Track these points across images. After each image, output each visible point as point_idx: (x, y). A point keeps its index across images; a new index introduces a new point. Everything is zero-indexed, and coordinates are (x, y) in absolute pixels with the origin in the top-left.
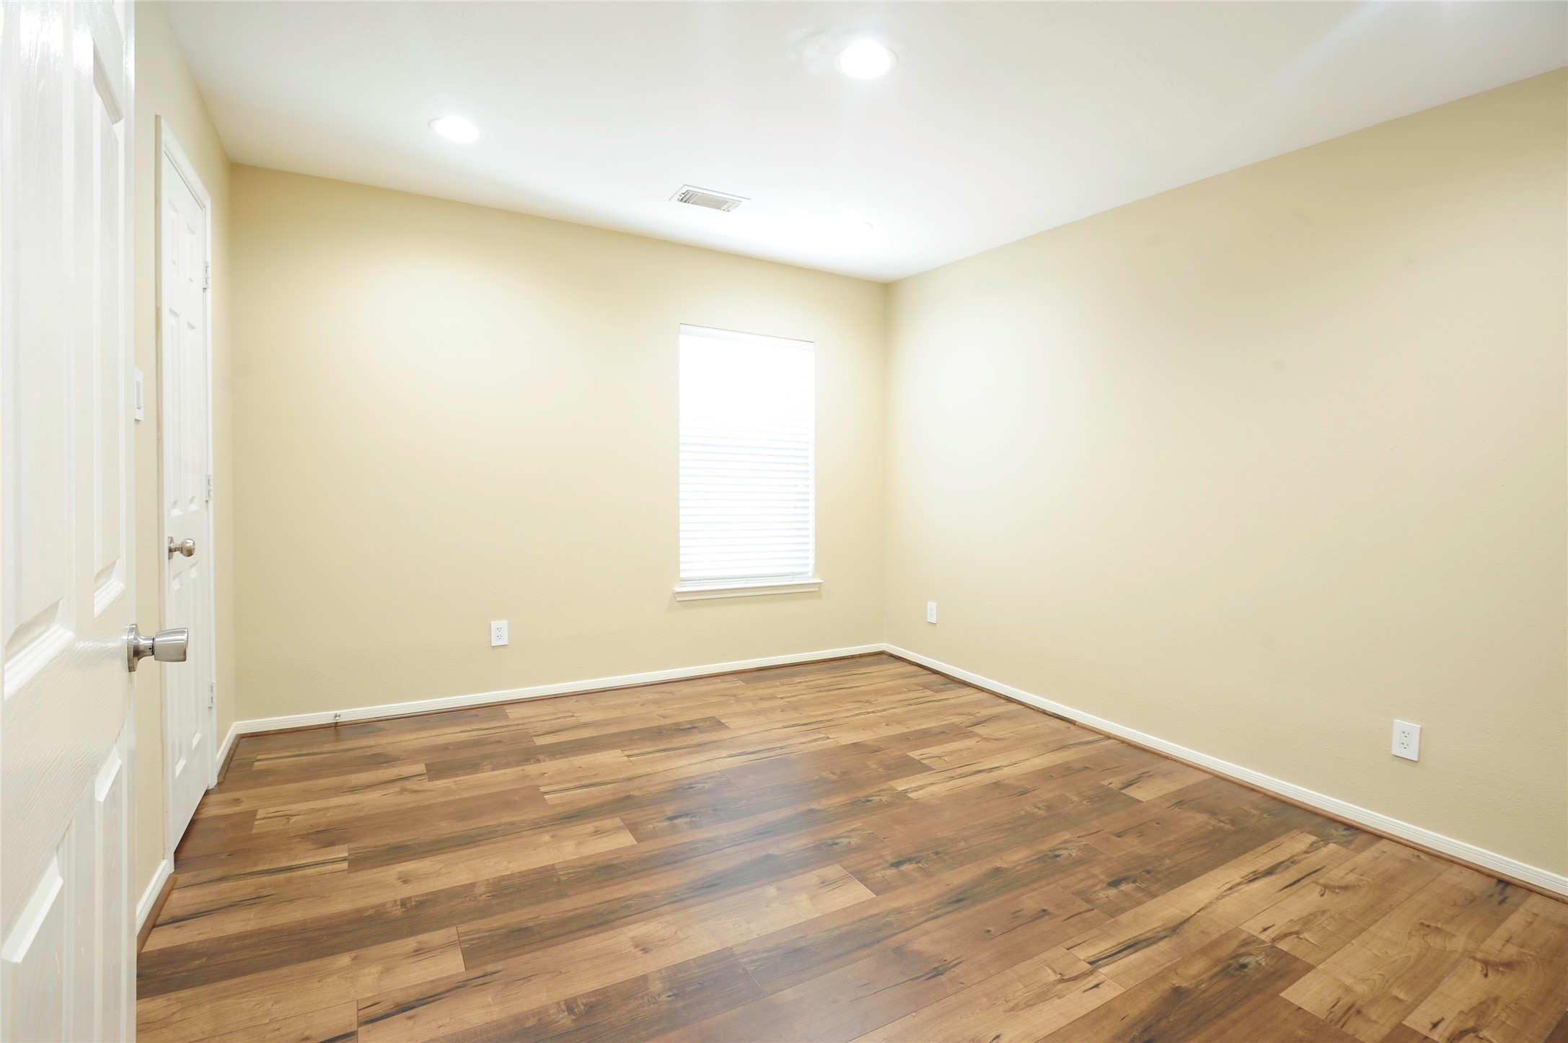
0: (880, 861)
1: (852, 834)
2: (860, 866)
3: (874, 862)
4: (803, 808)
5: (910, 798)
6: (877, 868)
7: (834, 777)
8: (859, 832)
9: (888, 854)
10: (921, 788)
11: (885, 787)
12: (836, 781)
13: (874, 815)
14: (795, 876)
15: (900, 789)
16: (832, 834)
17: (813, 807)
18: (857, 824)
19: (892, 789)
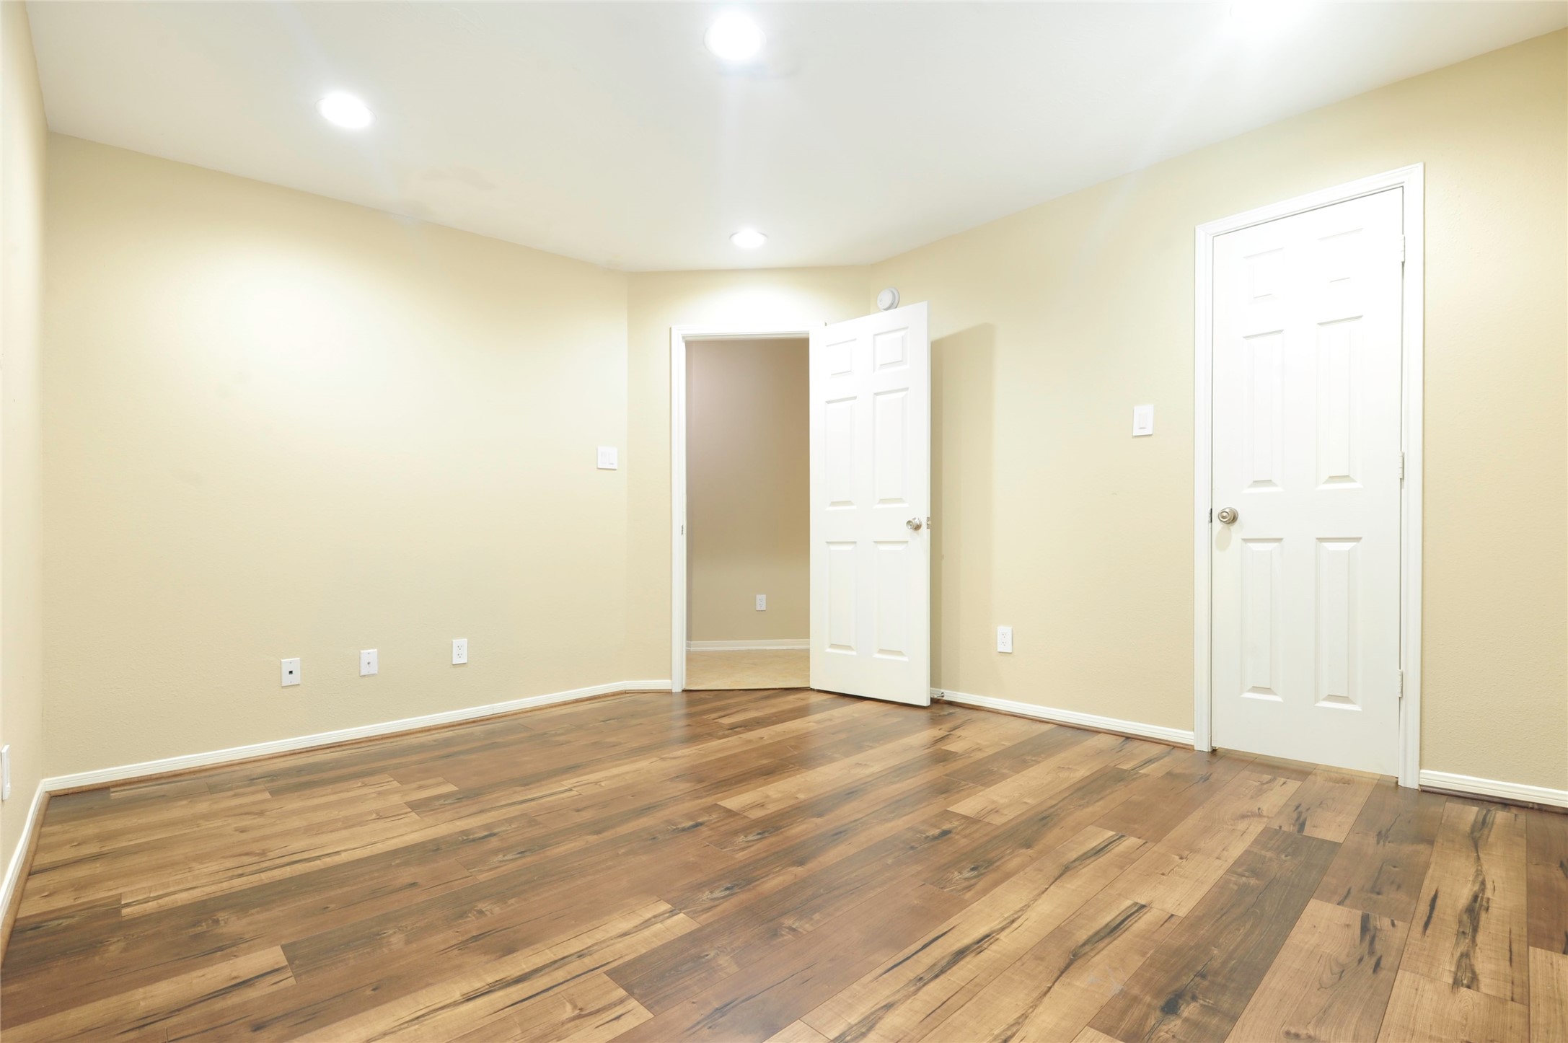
0: (713, 826)
1: (745, 845)
2: (732, 819)
3: (719, 824)
4: (812, 865)
5: (668, 901)
6: (715, 821)
7: (788, 922)
8: (737, 848)
9: (705, 832)
10: (647, 924)
11: (705, 916)
12: (783, 914)
13: (720, 870)
14: (789, 807)
15: (682, 915)
16: (766, 842)
17: (800, 869)
18: (741, 856)
19: (693, 915)
